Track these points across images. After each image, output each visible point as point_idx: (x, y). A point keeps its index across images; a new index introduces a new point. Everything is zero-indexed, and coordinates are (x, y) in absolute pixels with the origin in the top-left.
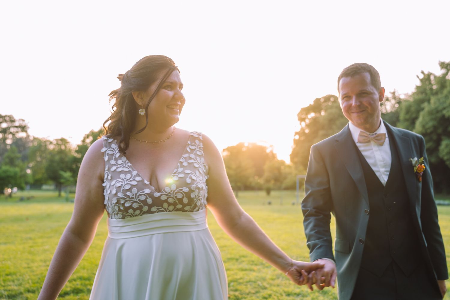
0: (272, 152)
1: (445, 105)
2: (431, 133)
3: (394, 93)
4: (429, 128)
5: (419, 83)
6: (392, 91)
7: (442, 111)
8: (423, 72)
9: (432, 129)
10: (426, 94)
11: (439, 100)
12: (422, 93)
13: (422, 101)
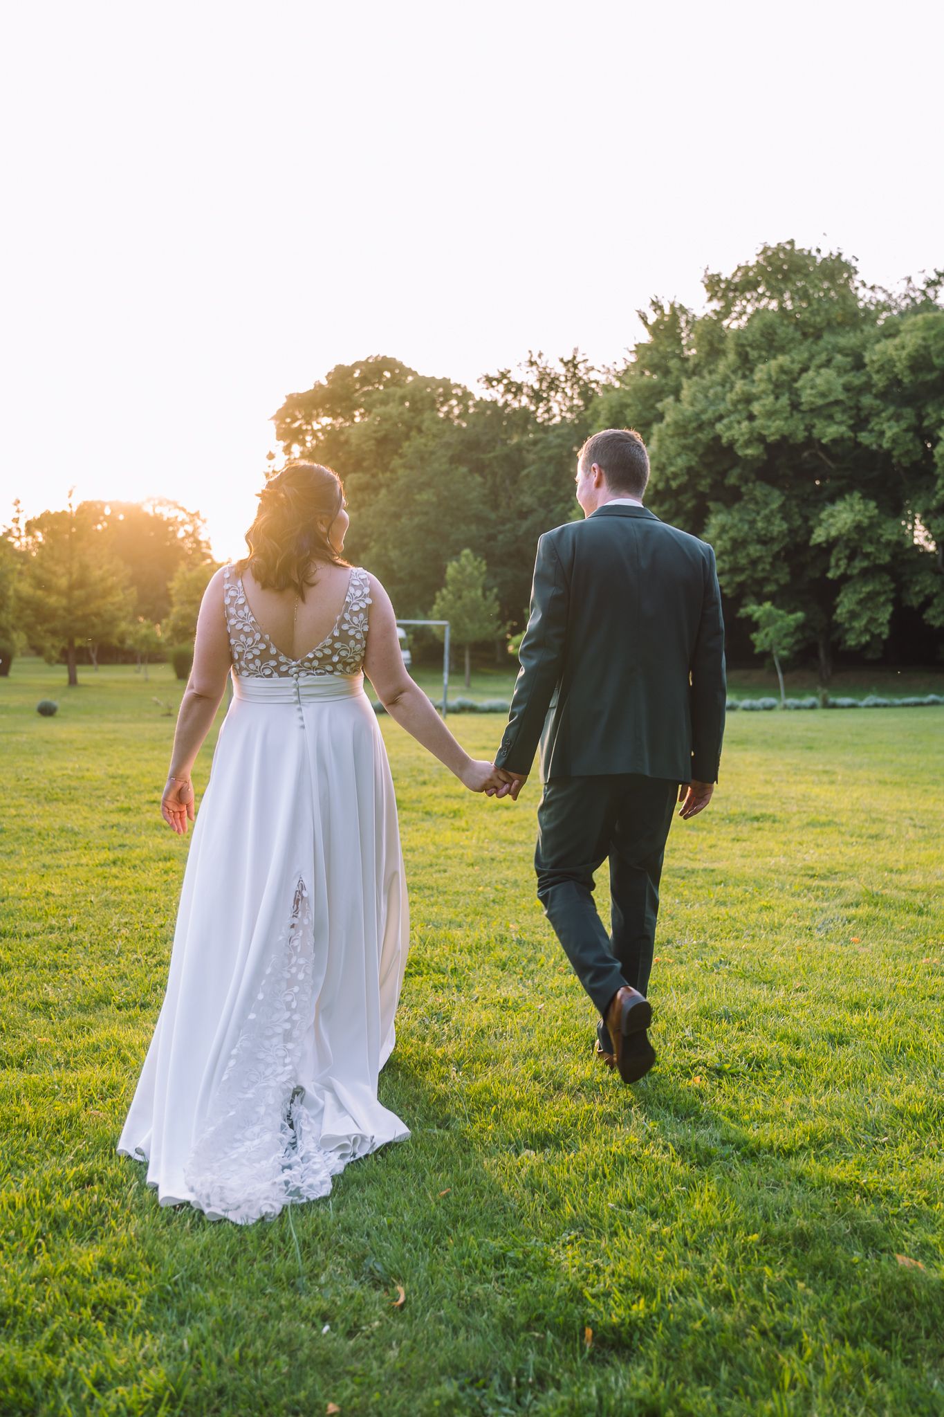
0: (192, 535)
1: (722, 408)
2: (682, 489)
3: (571, 364)
4: (675, 476)
5: (645, 337)
6: (568, 357)
7: (712, 424)
8: (657, 306)
9: (684, 479)
10: (666, 372)
11: (705, 390)
12: (655, 368)
13: (657, 393)
